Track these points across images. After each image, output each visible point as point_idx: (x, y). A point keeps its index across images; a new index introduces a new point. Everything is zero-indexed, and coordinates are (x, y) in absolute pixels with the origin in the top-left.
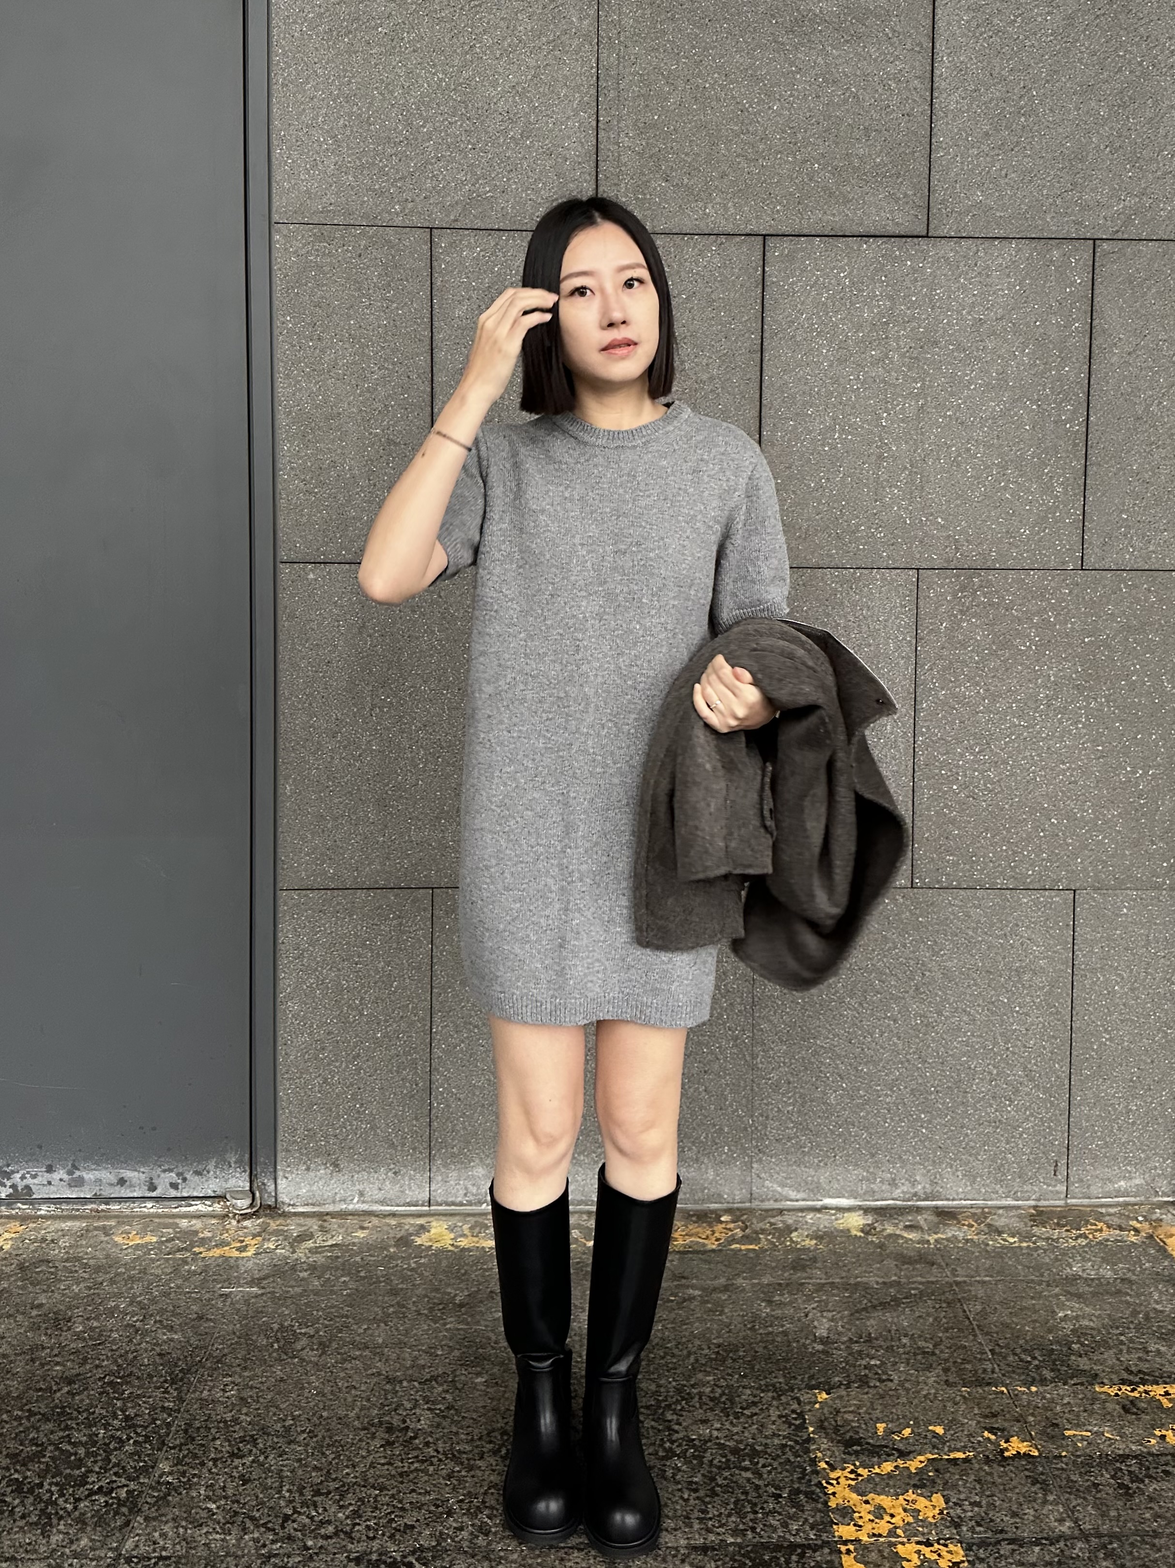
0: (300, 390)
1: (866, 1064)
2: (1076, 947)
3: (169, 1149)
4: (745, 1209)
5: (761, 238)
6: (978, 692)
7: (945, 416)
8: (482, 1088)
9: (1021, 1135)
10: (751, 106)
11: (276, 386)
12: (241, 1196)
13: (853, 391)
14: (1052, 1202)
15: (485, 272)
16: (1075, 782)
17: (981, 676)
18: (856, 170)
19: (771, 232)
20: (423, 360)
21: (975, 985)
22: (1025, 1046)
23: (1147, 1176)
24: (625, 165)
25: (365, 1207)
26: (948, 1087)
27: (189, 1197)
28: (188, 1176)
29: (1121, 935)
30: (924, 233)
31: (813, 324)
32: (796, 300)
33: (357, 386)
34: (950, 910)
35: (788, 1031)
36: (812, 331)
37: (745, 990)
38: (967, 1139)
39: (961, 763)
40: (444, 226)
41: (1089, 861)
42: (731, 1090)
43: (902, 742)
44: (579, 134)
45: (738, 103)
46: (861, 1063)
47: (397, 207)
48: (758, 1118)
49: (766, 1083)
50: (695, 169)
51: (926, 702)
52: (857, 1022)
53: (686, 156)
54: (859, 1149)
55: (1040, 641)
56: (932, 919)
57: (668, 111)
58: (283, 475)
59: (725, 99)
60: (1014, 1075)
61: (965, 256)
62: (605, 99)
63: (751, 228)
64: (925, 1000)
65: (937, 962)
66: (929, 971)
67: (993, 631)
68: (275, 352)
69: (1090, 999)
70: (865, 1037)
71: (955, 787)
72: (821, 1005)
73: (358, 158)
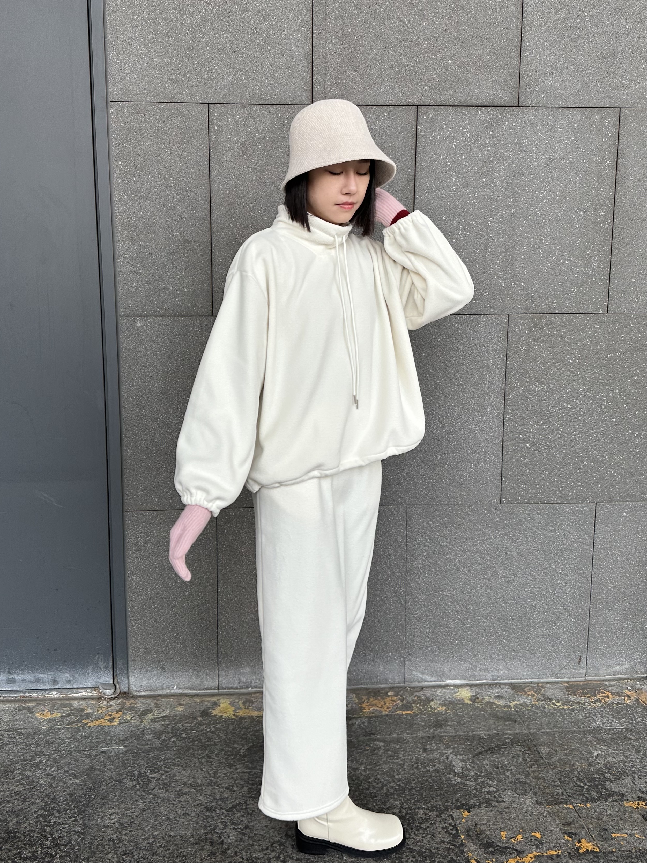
0: (129, 208)
1: (472, 605)
2: (596, 536)
3: (65, 662)
4: (401, 687)
5: (415, 107)
6: (543, 388)
7: (527, 220)
8: (248, 623)
9: (561, 642)
10: (409, 23)
11: (113, 205)
12: (108, 687)
13: (471, 204)
14: (577, 679)
15: (242, 131)
16: (599, 440)
17: (545, 379)
18: (474, 64)
19: (422, 103)
20: (205, 188)
21: (537, 558)
22: (564, 593)
23: (632, 663)
24: (330, 61)
25: (180, 691)
26: (520, 617)
27: (77, 688)
28: (76, 676)
29: (622, 528)
30: (516, 105)
31: (447, 162)
32: (436, 147)
33: (164, 205)
34: (523, 516)
35: (427, 587)
36: (446, 166)
37: (402, 564)
38: (529, 645)
39: (531, 430)
40: (216, 102)
41: (605, 486)
42: (393, 621)
43: (497, 419)
44: (300, 42)
45: (401, 21)
46: (469, 604)
47: (187, 90)
48: (409, 636)
49: (414, 617)
50: (374, 63)
51: (511, 394)
52: (467, 581)
53: (368, 55)
54: (467, 652)
55: (580, 357)
56: (512, 521)
57: (357, 26)
58: (120, 262)
59: (393, 19)
60: (558, 609)
61: (541, 119)
62: (317, 19)
63: (409, 101)
64: (507, 568)
65: (514, 546)
66: (510, 551)
67: (553, 351)
68: (112, 185)
69: (603, 565)
70: (472, 589)
71: (528, 445)
72: (446, 572)
73: (161, 59)
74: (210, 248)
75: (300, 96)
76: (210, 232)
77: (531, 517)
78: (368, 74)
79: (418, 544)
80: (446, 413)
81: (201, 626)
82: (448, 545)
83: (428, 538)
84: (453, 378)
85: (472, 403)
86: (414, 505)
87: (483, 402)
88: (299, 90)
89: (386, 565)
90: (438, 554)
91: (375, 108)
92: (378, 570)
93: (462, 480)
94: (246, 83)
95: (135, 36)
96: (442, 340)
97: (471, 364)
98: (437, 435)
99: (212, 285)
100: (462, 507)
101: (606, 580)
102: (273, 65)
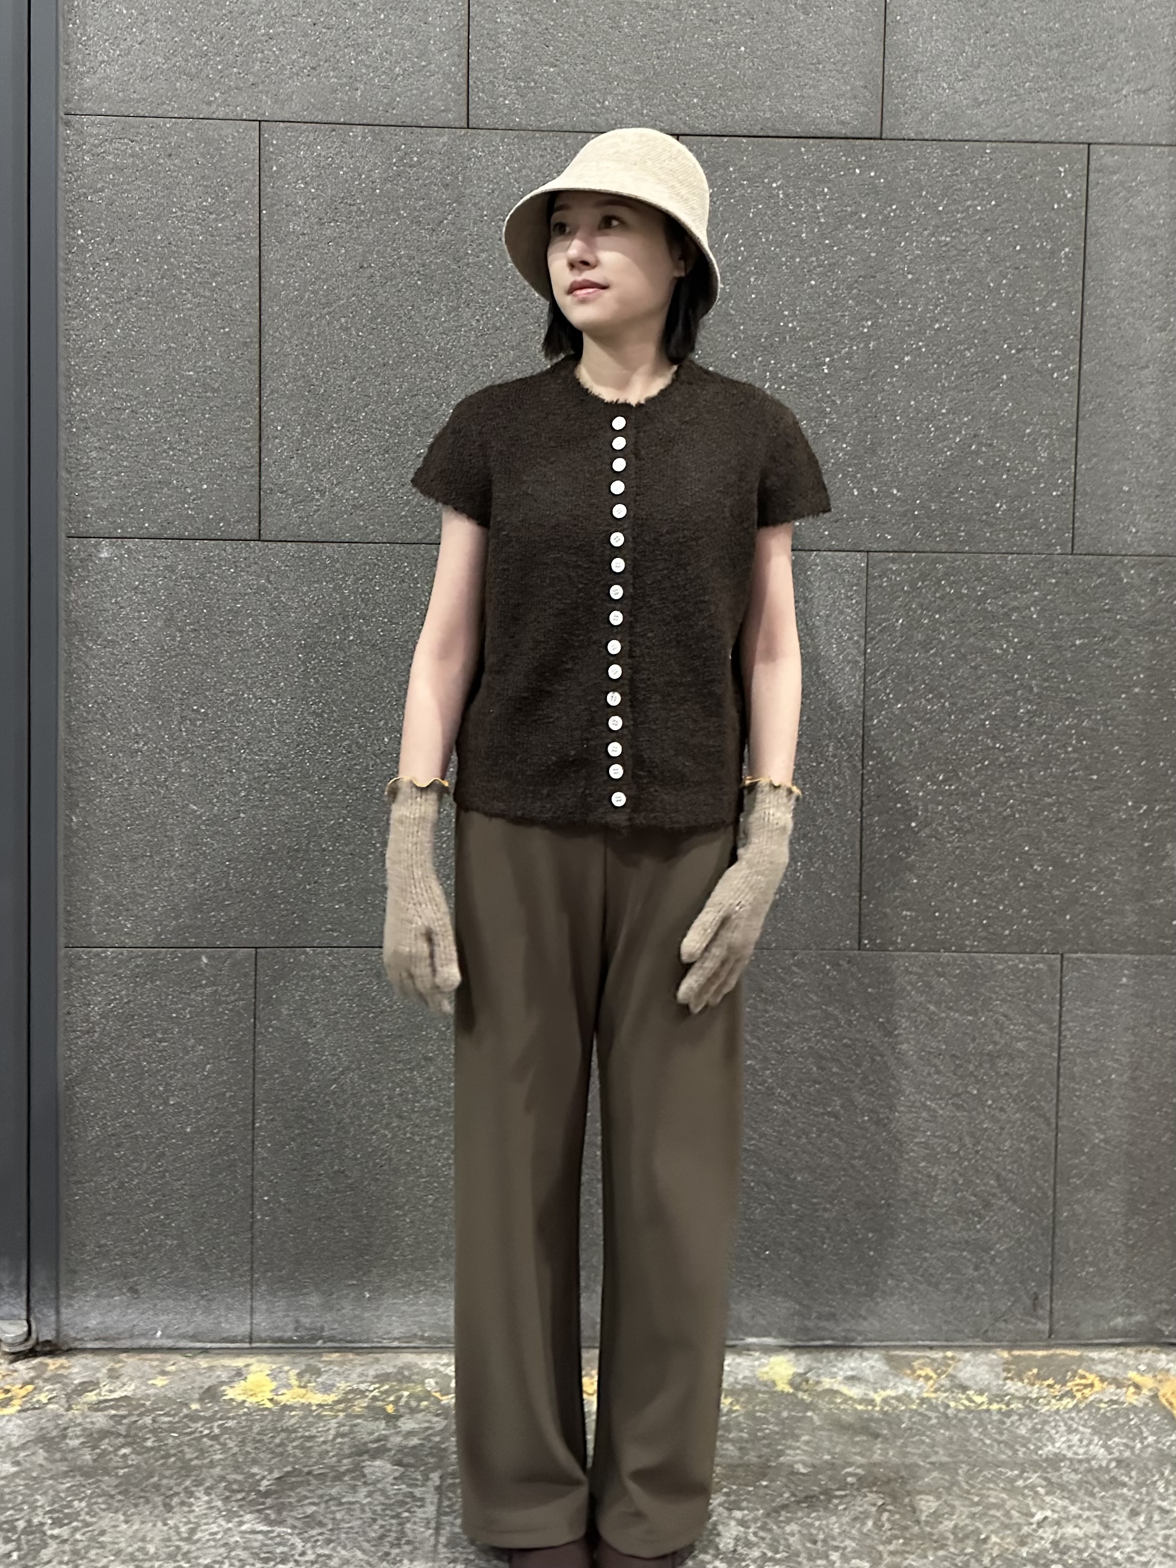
0: (93, 322)
2: (1063, 1027)
6: (943, 706)
7: (901, 363)
9: (993, 1258)
13: (788, 330)
15: (327, 176)
16: (1063, 820)
17: (946, 686)
19: (687, 130)
20: (249, 285)
22: (999, 1149)
23: (1151, 1310)
25: (169, 1343)
29: (1119, 1010)
30: (877, 135)
33: (165, 317)
34: (907, 979)
38: (925, 1265)
39: (920, 794)
40: (276, 118)
41: (1081, 917)
43: (848, 767)
47: (217, 95)
50: (590, 52)
51: (877, 717)
52: (789, 1118)
53: (580, 35)
54: (789, 1276)
55: (1019, 642)
56: (885, 989)
58: (71, 428)
60: (985, 1185)
61: (927, 164)
64: (874, 1092)
66: (882, 1056)
67: (961, 629)
69: (1080, 1090)
71: (913, 824)
73: (169, 35)
74: (257, 404)
76: (257, 370)
77: (923, 981)
78: (580, 72)
81: (217, 1201)
88: (440, 99)
99: (260, 477)
101: (1089, 1123)
102: (391, 51)
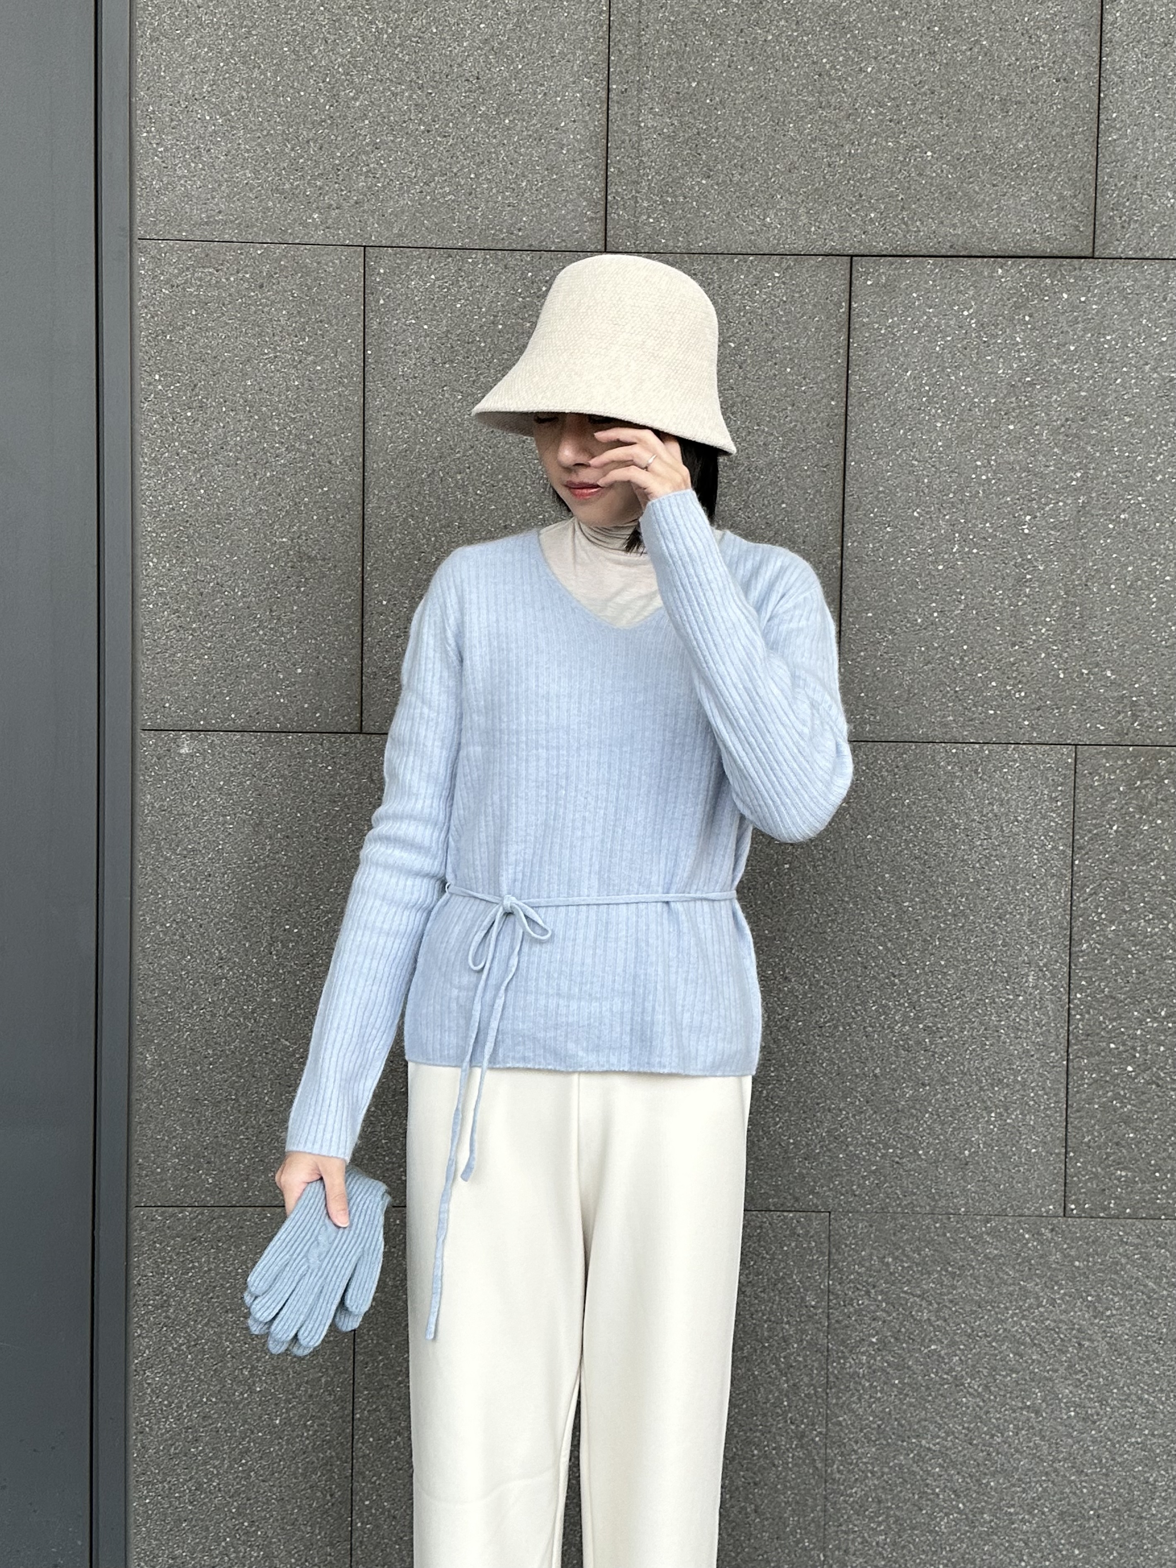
0: (173, 481)
1: (993, 1475)
5: (847, 259)
7: (1117, 521)
10: (833, 67)
11: (137, 474)
13: (981, 484)
15: (442, 310)
18: (987, 160)
19: (862, 250)
20: (351, 438)
24: (648, 153)
26: (1116, 1510)
30: (1088, 253)
31: (922, 385)
32: (897, 350)
33: (255, 475)
34: (1121, 1250)
35: (879, 1426)
36: (920, 395)
37: (816, 1364)
39: (1139, 1032)
40: (384, 243)
42: (794, 1511)
43: (1052, 1001)
44: (580, 109)
45: (814, 63)
46: (985, 1474)
47: (316, 216)
48: (833, 1553)
49: (845, 1502)
50: (749, 160)
51: (1087, 941)
52: (982, 1413)
53: (737, 140)
56: (1095, 1263)
57: (711, 75)
58: (147, 604)
59: (795, 58)
61: (1148, 287)
62: (620, 59)
63: (832, 244)
64: (1082, 1383)
65: (1101, 1326)
68: (137, 426)
70: (992, 1436)
71: (1130, 1069)
72: (928, 1388)
73: (259, 145)
74: (359, 575)
75: (577, 232)
76: (360, 536)
77: (1140, 1253)
78: (737, 184)
79: (859, 1312)
80: (926, 981)
81: (310, 1506)
82: (933, 1318)
83: (883, 1300)
84: (942, 896)
85: (991, 959)
86: (849, 1212)
87: (1017, 958)
88: (574, 218)
89: (777, 1365)
90: (907, 1343)
91: (752, 262)
92: (755, 1377)
93: (967, 1152)
94: (453, 201)
95: (200, 94)
96: (914, 803)
97: (986, 863)
98: (906, 1037)
99: (362, 659)
100: (966, 1223)
102: (517, 162)
